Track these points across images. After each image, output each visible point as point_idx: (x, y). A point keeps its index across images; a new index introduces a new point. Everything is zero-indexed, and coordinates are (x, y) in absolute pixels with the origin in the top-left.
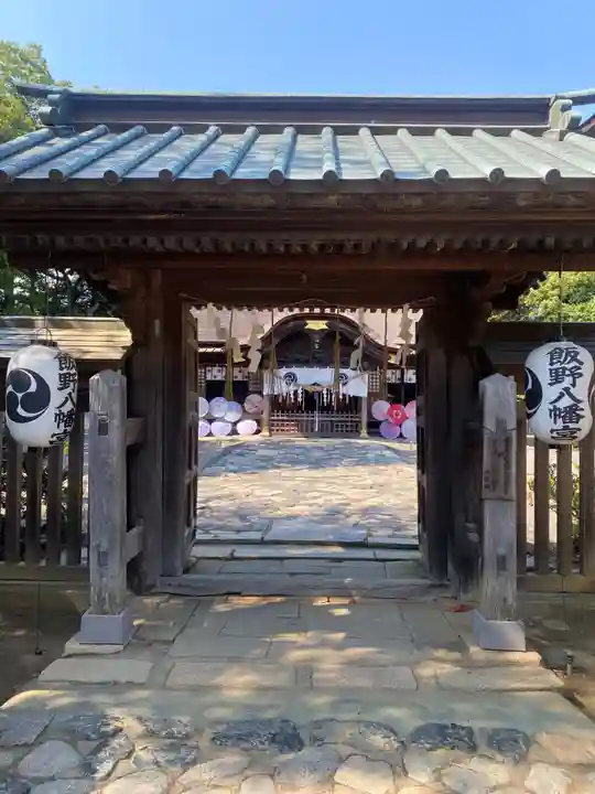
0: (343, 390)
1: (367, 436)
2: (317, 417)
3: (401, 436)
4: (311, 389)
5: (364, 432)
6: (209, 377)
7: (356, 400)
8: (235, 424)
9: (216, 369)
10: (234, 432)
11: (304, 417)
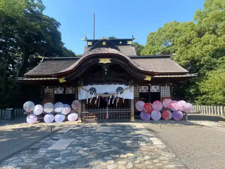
0: (120, 96)
1: (134, 120)
2: (107, 111)
3: (151, 119)
4: (104, 96)
5: (133, 119)
6: (55, 93)
7: (128, 101)
8: (67, 116)
9: (59, 89)
10: (66, 120)
11: (101, 111)
